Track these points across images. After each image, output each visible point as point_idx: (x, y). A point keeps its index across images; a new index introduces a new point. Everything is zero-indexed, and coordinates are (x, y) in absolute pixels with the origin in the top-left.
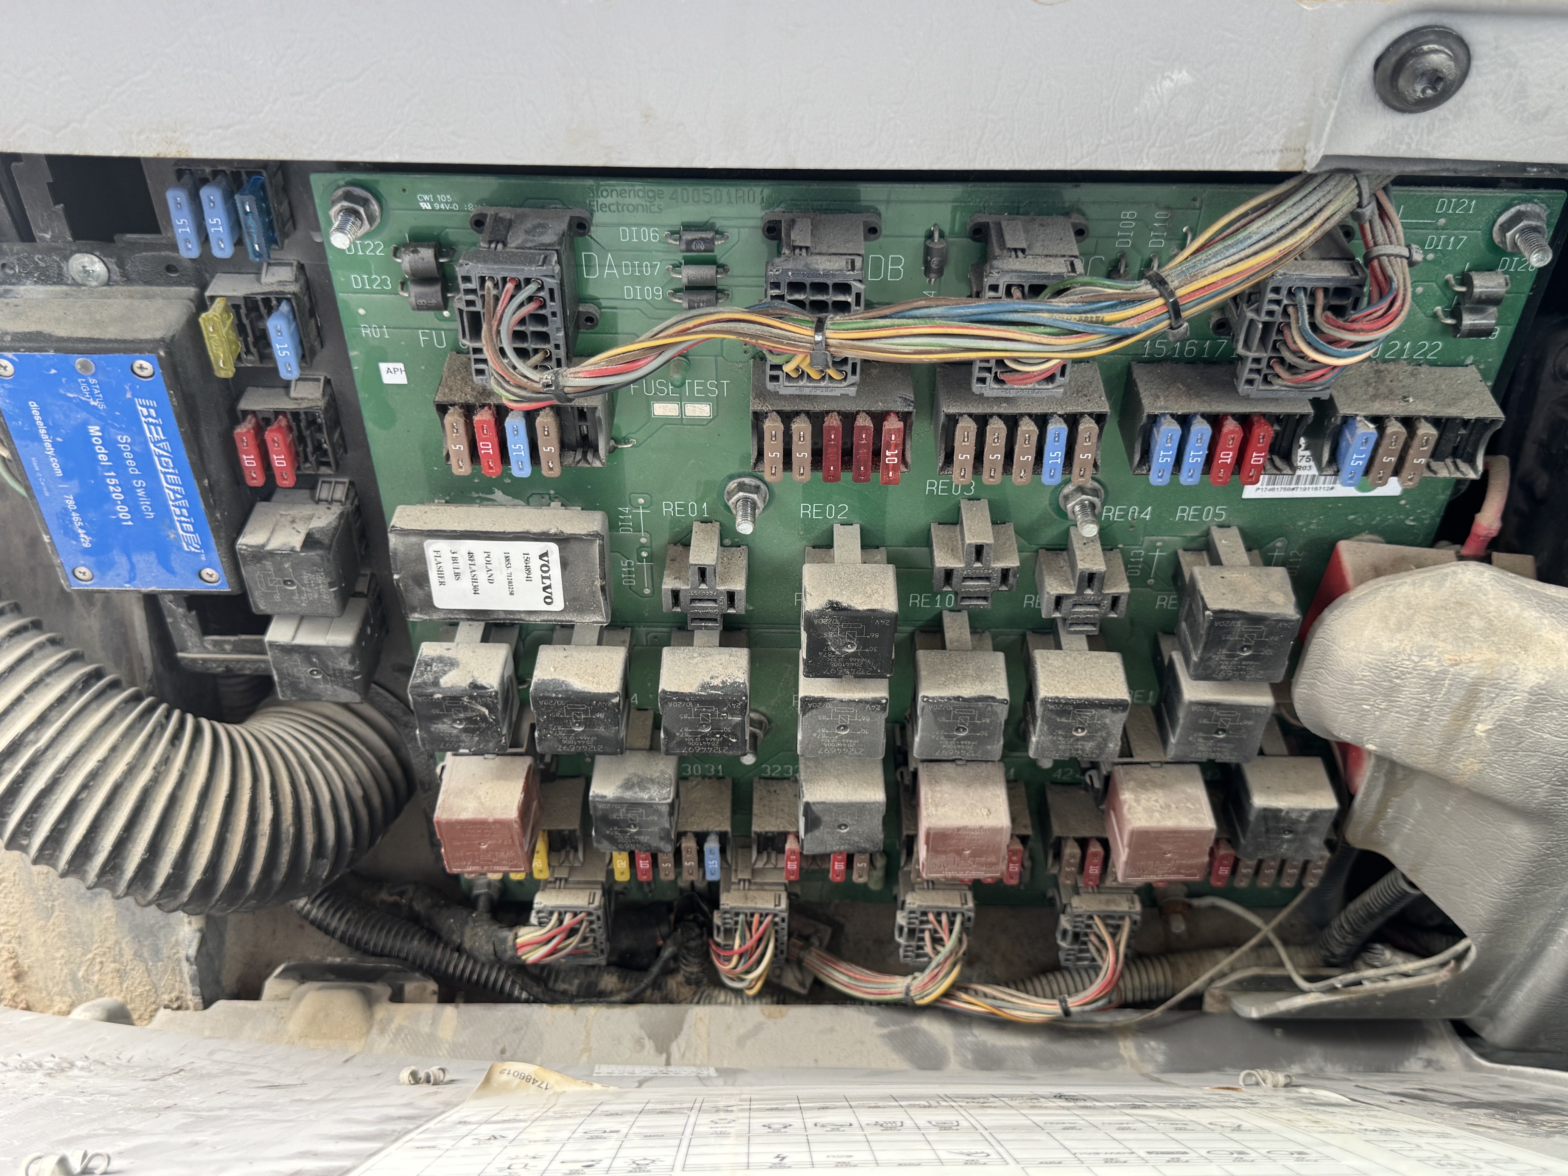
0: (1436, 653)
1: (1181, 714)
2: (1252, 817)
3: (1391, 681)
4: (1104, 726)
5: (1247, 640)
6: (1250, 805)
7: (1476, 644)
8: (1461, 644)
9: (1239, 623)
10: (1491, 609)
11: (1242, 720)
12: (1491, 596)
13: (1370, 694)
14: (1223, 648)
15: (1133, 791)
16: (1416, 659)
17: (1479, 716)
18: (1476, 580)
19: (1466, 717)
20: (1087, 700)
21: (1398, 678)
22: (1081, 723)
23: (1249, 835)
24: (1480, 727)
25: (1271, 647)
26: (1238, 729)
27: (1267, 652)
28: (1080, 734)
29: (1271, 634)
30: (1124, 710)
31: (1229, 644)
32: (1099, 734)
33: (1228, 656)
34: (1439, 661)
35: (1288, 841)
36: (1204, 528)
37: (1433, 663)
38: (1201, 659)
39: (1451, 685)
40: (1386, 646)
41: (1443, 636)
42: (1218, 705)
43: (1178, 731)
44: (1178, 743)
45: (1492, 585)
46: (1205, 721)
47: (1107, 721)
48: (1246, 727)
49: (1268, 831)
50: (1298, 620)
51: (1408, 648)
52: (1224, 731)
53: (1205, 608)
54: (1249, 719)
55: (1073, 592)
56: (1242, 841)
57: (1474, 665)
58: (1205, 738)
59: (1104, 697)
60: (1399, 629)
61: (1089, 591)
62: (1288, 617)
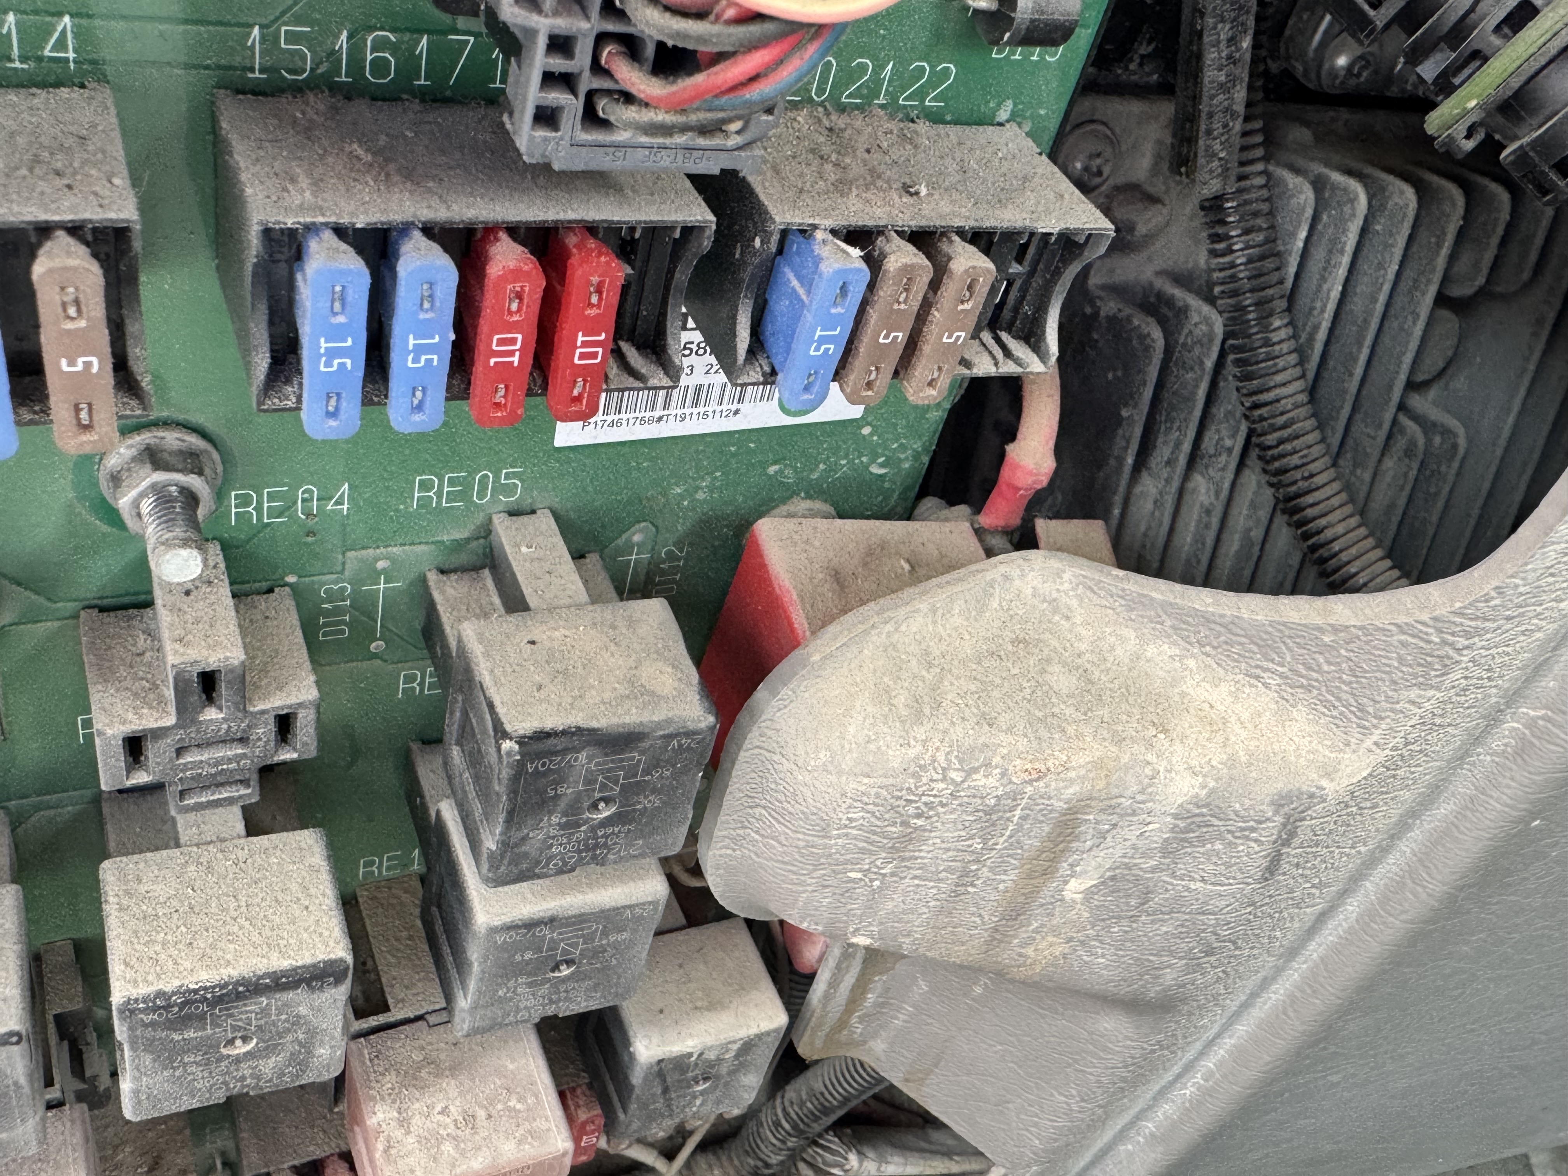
0: (996, 760)
1: (474, 953)
2: (637, 1078)
3: (904, 824)
4: (297, 1021)
5: (604, 786)
6: (632, 1057)
7: (1071, 730)
8: (1044, 733)
9: (583, 756)
10: (1083, 647)
11: (605, 934)
12: (1078, 620)
13: (863, 851)
14: (550, 813)
16: (957, 776)
17: (1074, 865)
18: (1047, 589)
19: (1048, 872)
20: (241, 981)
21: (919, 816)
22: (235, 1029)
23: (633, 1106)
24: (1073, 884)
25: (656, 791)
26: (597, 953)
27: (647, 802)
28: (240, 1048)
29: (656, 764)
30: (338, 981)
31: (563, 804)
32: (289, 1038)
33: (564, 825)
34: (1003, 775)
35: (704, 1091)
36: (479, 519)
37: (992, 782)
38: (505, 845)
39: (1023, 818)
40: (896, 757)
41: (1004, 720)
42: (551, 921)
43: (472, 985)
44: (475, 1007)
45: (1080, 598)
46: (528, 956)
47: (303, 1010)
48: (616, 946)
49: (666, 1091)
50: (712, 728)
51: (941, 757)
52: (569, 963)
53: (501, 733)
54: (621, 930)
55: (171, 720)
56: (621, 1116)
57: (1072, 774)
58: (530, 985)
59: (285, 964)
60: (918, 717)
61: (211, 714)
62: (691, 726)
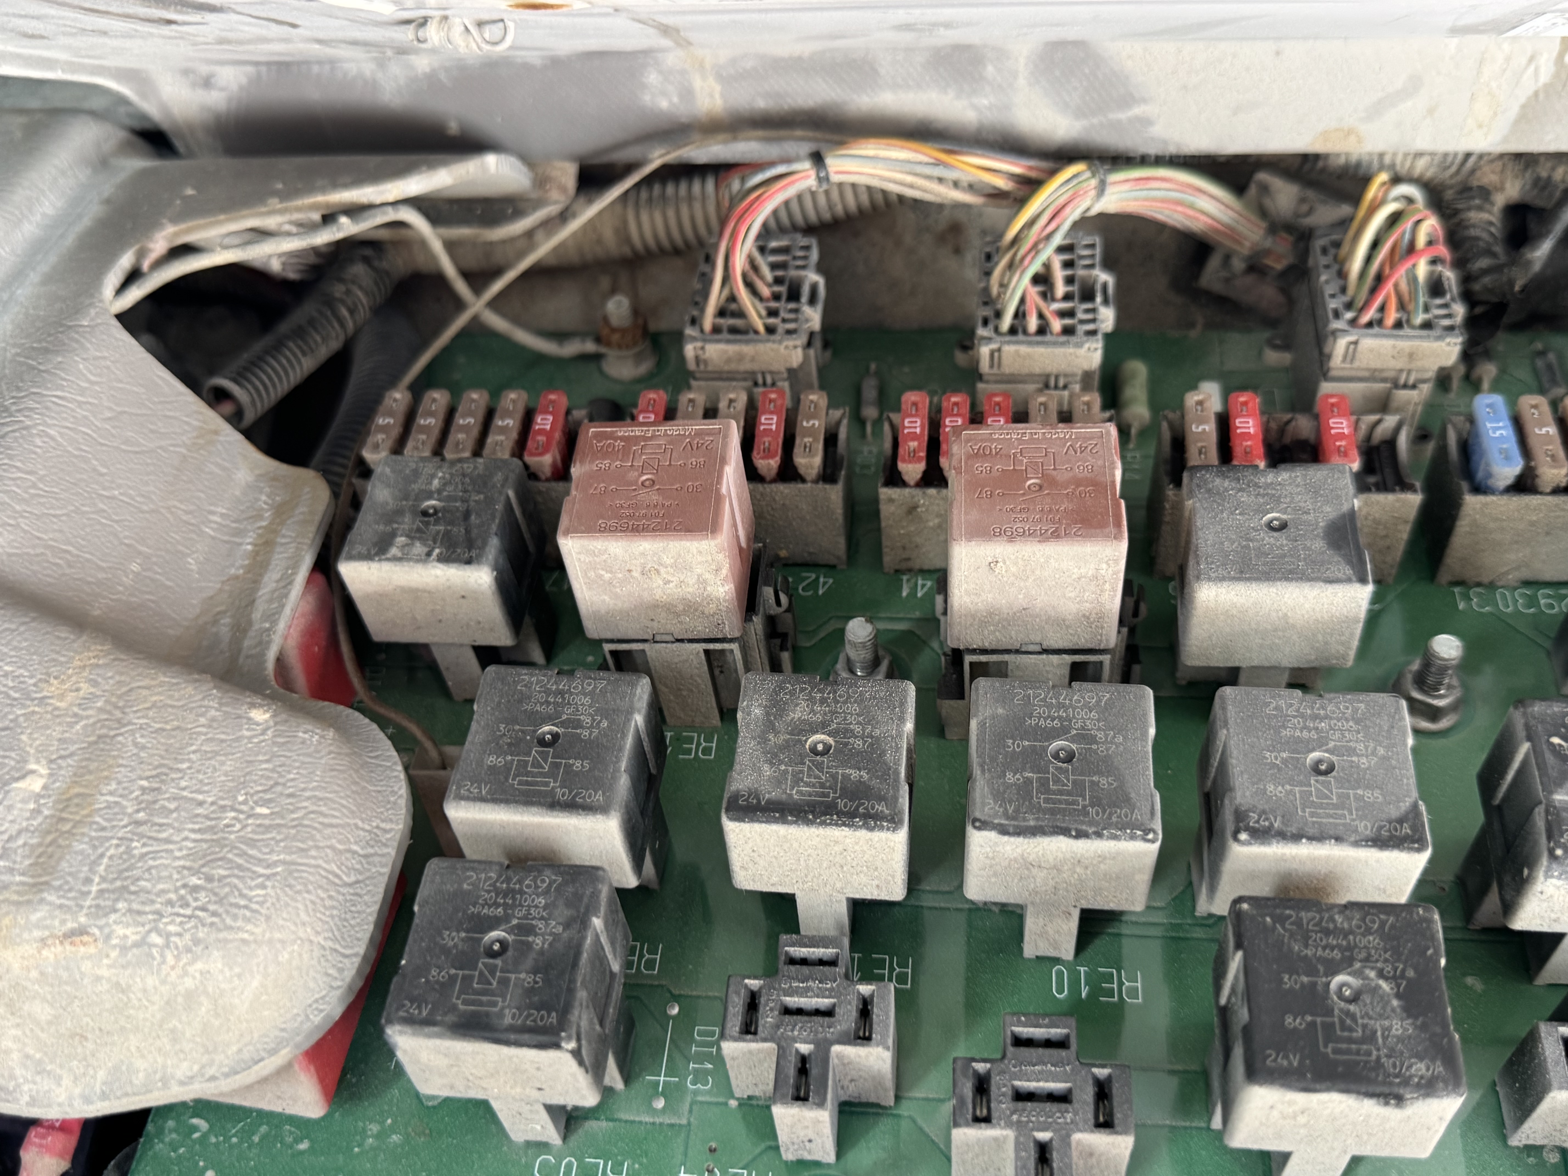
0: (114, 954)
1: (623, 783)
2: (494, 546)
3: (209, 879)
4: (773, 758)
5: (492, 970)
6: (496, 568)
7: (34, 974)
8: (65, 975)
9: (508, 1020)
10: (13, 1032)
11: (507, 767)
12: (15, 1056)
14: (542, 952)
15: (709, 599)
16: (155, 938)
17: (37, 812)
18: (45, 1084)
19: (65, 802)
20: (809, 823)
21: (196, 889)
22: (819, 766)
23: (499, 507)
24: (37, 783)
25: (446, 951)
26: (516, 746)
27: (454, 939)
28: (818, 738)
29: (446, 986)
30: (735, 797)
31: (529, 963)
32: (783, 737)
33: (530, 930)
34: (108, 937)
35: (430, 496)
37: (120, 931)
38: (584, 923)
39: (88, 881)
40: (215, 962)
41: (104, 986)
42: (554, 805)
43: (629, 742)
44: (630, 712)
45: (12, 1077)
46: (577, 765)
47: (767, 771)
48: (499, 751)
49: (467, 515)
50: (390, 1022)
51: (170, 959)
52: (542, 742)
53: (576, 1054)
54: (492, 769)
55: (835, 1049)
56: (511, 493)
57: (37, 934)
58: (578, 724)
59: (774, 827)
60: (189, 996)
61: (805, 1048)
62: (408, 1029)
